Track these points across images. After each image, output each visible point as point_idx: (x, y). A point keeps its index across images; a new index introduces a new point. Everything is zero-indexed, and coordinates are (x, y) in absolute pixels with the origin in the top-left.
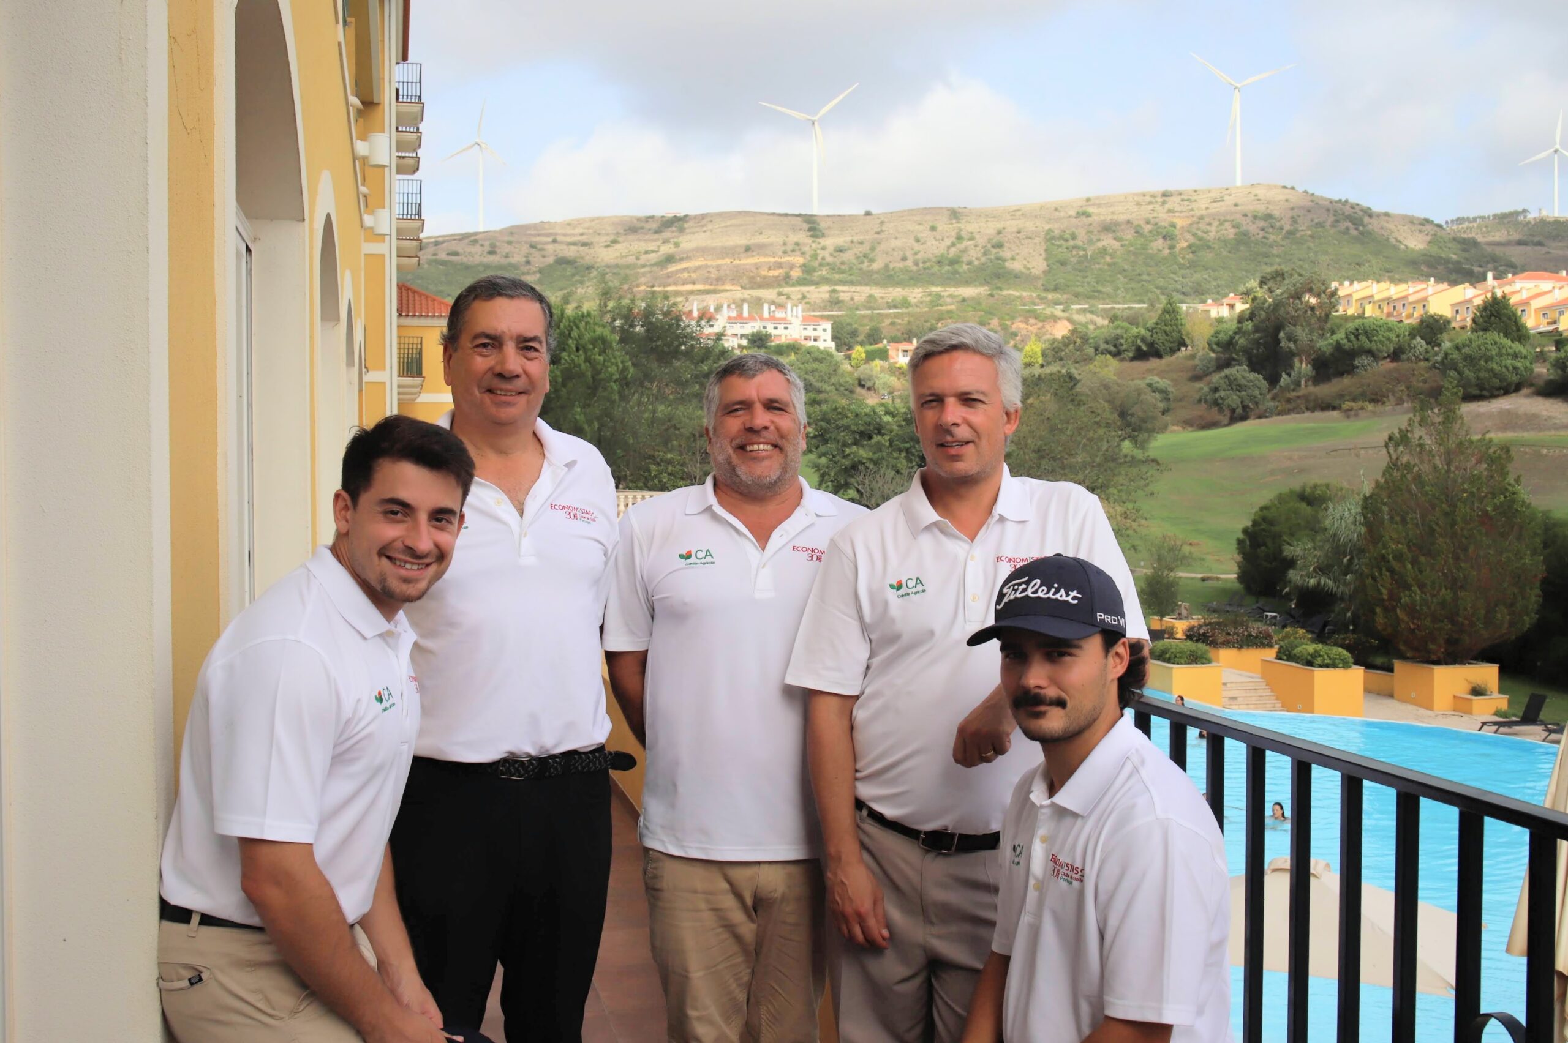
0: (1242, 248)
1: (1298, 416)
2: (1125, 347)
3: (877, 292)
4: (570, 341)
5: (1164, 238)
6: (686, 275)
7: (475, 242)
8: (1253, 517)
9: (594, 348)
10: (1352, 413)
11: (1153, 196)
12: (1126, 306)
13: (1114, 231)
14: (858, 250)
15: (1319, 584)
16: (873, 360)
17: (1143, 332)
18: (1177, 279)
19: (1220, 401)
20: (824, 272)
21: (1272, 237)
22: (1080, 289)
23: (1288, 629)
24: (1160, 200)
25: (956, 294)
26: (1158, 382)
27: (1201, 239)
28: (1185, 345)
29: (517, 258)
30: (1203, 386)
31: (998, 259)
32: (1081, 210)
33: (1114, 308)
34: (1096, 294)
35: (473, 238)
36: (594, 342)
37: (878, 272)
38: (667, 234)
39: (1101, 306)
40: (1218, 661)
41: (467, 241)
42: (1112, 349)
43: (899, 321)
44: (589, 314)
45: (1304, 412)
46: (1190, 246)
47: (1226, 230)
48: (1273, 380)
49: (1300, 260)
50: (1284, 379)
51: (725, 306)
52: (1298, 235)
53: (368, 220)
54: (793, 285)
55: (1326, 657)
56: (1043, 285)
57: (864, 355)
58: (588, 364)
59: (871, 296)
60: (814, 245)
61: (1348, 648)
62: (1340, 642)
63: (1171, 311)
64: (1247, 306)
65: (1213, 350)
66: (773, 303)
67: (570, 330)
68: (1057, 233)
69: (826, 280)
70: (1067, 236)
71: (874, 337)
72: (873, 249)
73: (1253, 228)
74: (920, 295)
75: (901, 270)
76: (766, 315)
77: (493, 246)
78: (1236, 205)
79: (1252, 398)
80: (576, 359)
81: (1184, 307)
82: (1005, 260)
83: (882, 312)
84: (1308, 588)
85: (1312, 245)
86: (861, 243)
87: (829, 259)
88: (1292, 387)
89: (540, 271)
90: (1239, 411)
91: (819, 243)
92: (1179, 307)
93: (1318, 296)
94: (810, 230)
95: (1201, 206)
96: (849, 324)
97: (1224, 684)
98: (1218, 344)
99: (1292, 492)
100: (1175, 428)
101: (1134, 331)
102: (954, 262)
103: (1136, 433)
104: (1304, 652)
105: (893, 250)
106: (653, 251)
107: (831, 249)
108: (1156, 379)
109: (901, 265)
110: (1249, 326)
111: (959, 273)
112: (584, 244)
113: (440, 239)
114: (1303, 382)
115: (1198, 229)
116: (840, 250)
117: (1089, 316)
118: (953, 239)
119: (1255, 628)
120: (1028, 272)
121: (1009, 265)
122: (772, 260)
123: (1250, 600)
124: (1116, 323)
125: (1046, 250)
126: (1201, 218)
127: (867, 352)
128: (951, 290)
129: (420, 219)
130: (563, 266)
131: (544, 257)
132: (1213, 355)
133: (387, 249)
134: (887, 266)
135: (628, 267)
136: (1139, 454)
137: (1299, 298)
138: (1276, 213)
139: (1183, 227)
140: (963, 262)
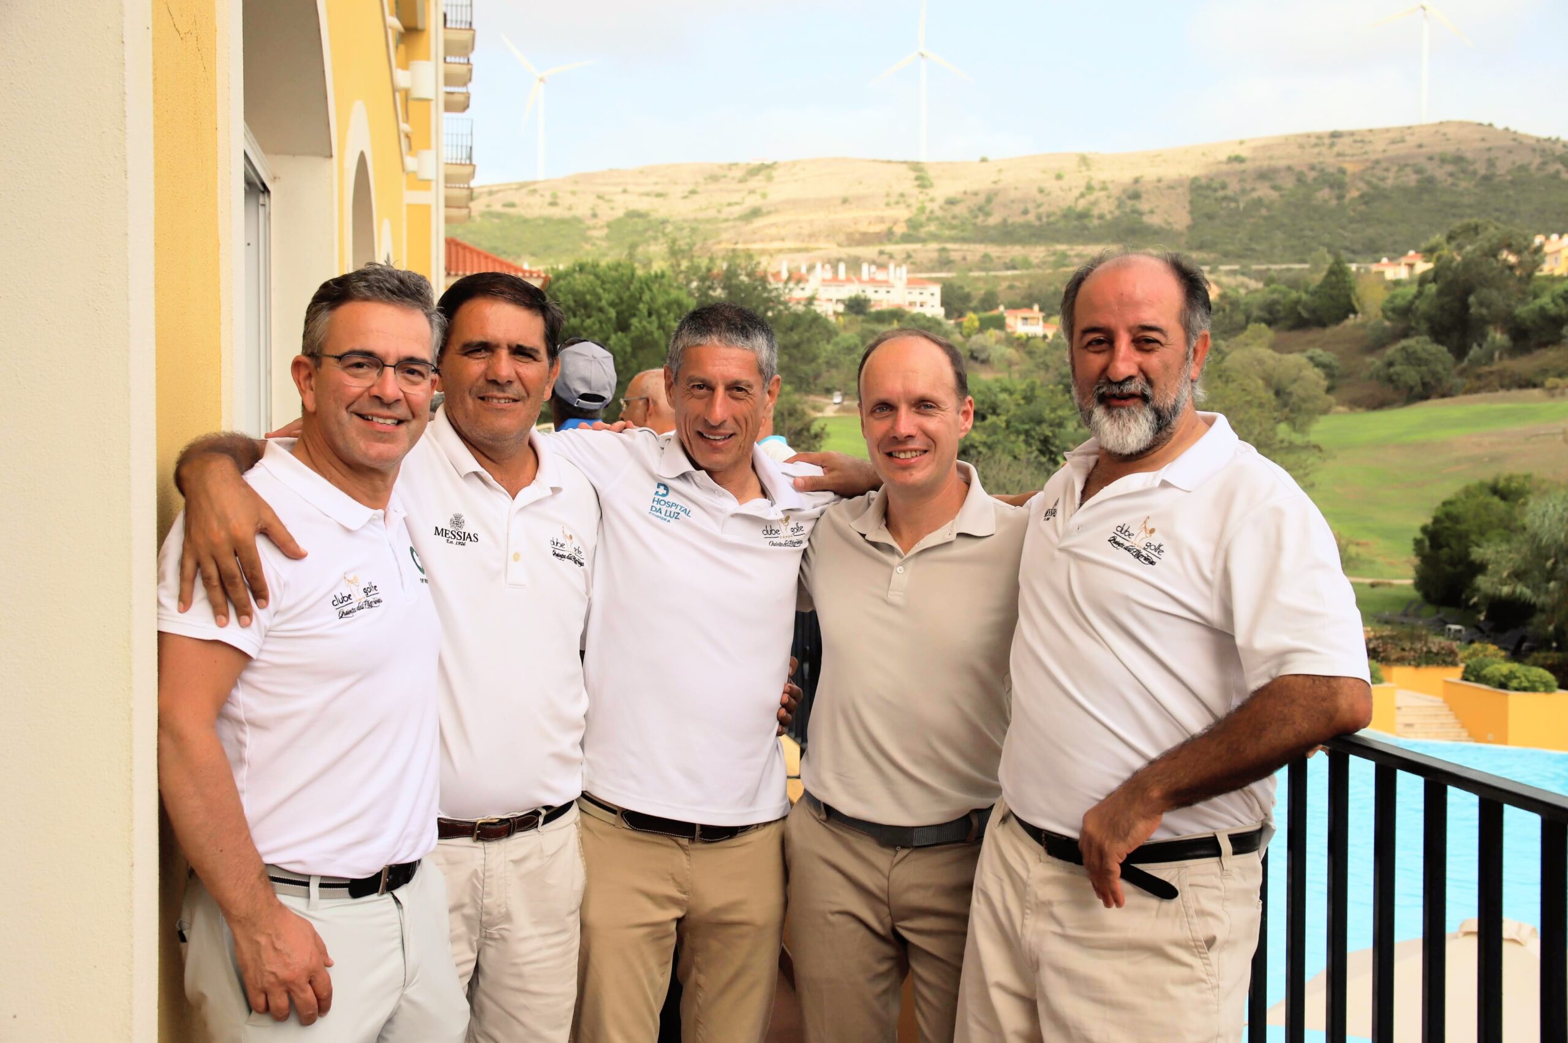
0: (1426, 197)
1: (1490, 395)
2: (1282, 314)
3: (994, 251)
4: (641, 306)
5: (1331, 187)
6: (773, 231)
7: (534, 191)
8: (1433, 514)
9: (669, 313)
10: (1558, 391)
11: (1319, 137)
12: (1284, 266)
13: (1271, 179)
14: (973, 202)
15: (1514, 592)
16: (988, 328)
17: (1305, 297)
18: (1346, 234)
19: (1395, 377)
20: (932, 228)
21: (1463, 185)
22: (1230, 247)
23: (1476, 646)
24: (1327, 141)
25: (1085, 253)
26: (1321, 356)
27: (1375, 188)
28: (1355, 312)
29: (582, 210)
30: (1374, 361)
31: (1134, 211)
32: (1233, 155)
33: (1269, 270)
34: (1249, 253)
35: (532, 187)
36: (669, 306)
37: (995, 227)
38: (754, 183)
39: (1255, 267)
40: (1390, 681)
41: (524, 191)
42: (1267, 316)
43: (1017, 284)
44: (663, 275)
45: (1497, 391)
46: (1362, 196)
47: (1407, 175)
48: (1460, 352)
49: (1497, 210)
50: (1474, 351)
51: (819, 266)
52: (1496, 180)
53: (411, 163)
54: (897, 243)
55: (1523, 679)
56: (1187, 243)
57: (977, 324)
58: (661, 331)
59: (986, 257)
60: (921, 197)
61: (1551, 669)
62: (1541, 661)
63: (1337, 273)
64: (1430, 266)
65: (1388, 318)
66: (873, 262)
67: (641, 292)
68: (1204, 181)
69: (935, 237)
70: (1215, 185)
71: (989, 301)
72: (989, 200)
73: (1440, 173)
74: (1042, 255)
75: (1022, 226)
76: (865, 275)
77: (554, 196)
78: (1420, 146)
79: (1434, 374)
80: (648, 326)
81: (1353, 267)
82: (1141, 214)
83: (1000, 273)
84: (1500, 597)
85: (1511, 192)
86: (976, 194)
87: (939, 213)
88: (1483, 362)
89: (609, 225)
90: (1419, 389)
91: (927, 194)
92: (1349, 269)
93: (1518, 252)
94: (917, 179)
95: (1378, 148)
96: (961, 288)
97: (1399, 708)
98: (1394, 310)
99: (1482, 485)
100: (1341, 409)
101: (1294, 295)
102: (1083, 216)
103: (1294, 415)
104: (1497, 674)
105: (1013, 202)
106: (737, 203)
107: (941, 200)
108: (1318, 352)
109: (1021, 220)
110: (1432, 288)
111: (1086, 228)
112: (659, 195)
113: (495, 189)
114: (1497, 355)
115: (1373, 176)
116: (951, 202)
117: (1240, 279)
118: (1083, 189)
119: (1436, 642)
120: (1168, 227)
121: (1147, 219)
122: (873, 214)
123: (1429, 609)
124: (1273, 286)
125: (1191, 202)
126: (1377, 162)
127: (981, 320)
128: (1079, 248)
129: (471, 164)
130: (636, 220)
131: (612, 209)
132: (1387, 323)
133: (434, 198)
134: (1005, 221)
135: (708, 221)
136: (1298, 439)
137: (1495, 256)
138: (1469, 156)
139: (1354, 174)
140: (1093, 216)
